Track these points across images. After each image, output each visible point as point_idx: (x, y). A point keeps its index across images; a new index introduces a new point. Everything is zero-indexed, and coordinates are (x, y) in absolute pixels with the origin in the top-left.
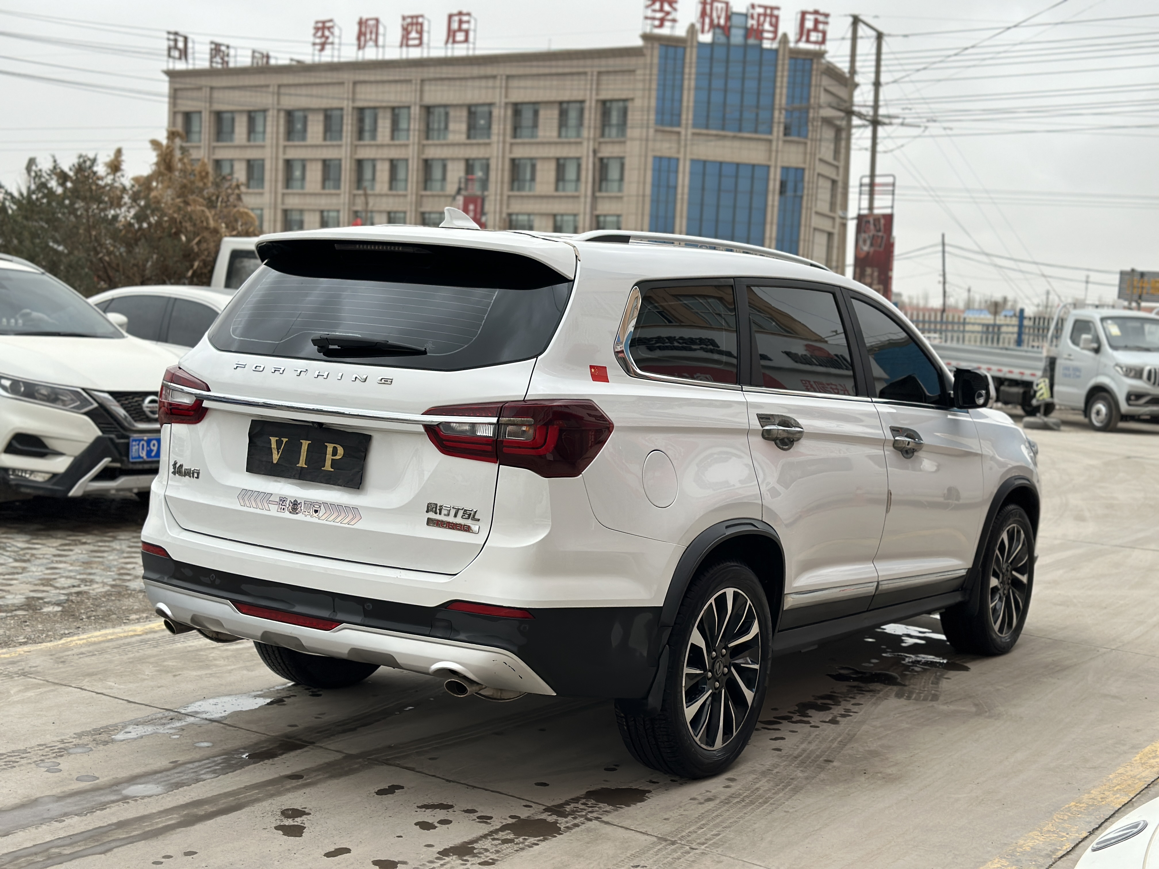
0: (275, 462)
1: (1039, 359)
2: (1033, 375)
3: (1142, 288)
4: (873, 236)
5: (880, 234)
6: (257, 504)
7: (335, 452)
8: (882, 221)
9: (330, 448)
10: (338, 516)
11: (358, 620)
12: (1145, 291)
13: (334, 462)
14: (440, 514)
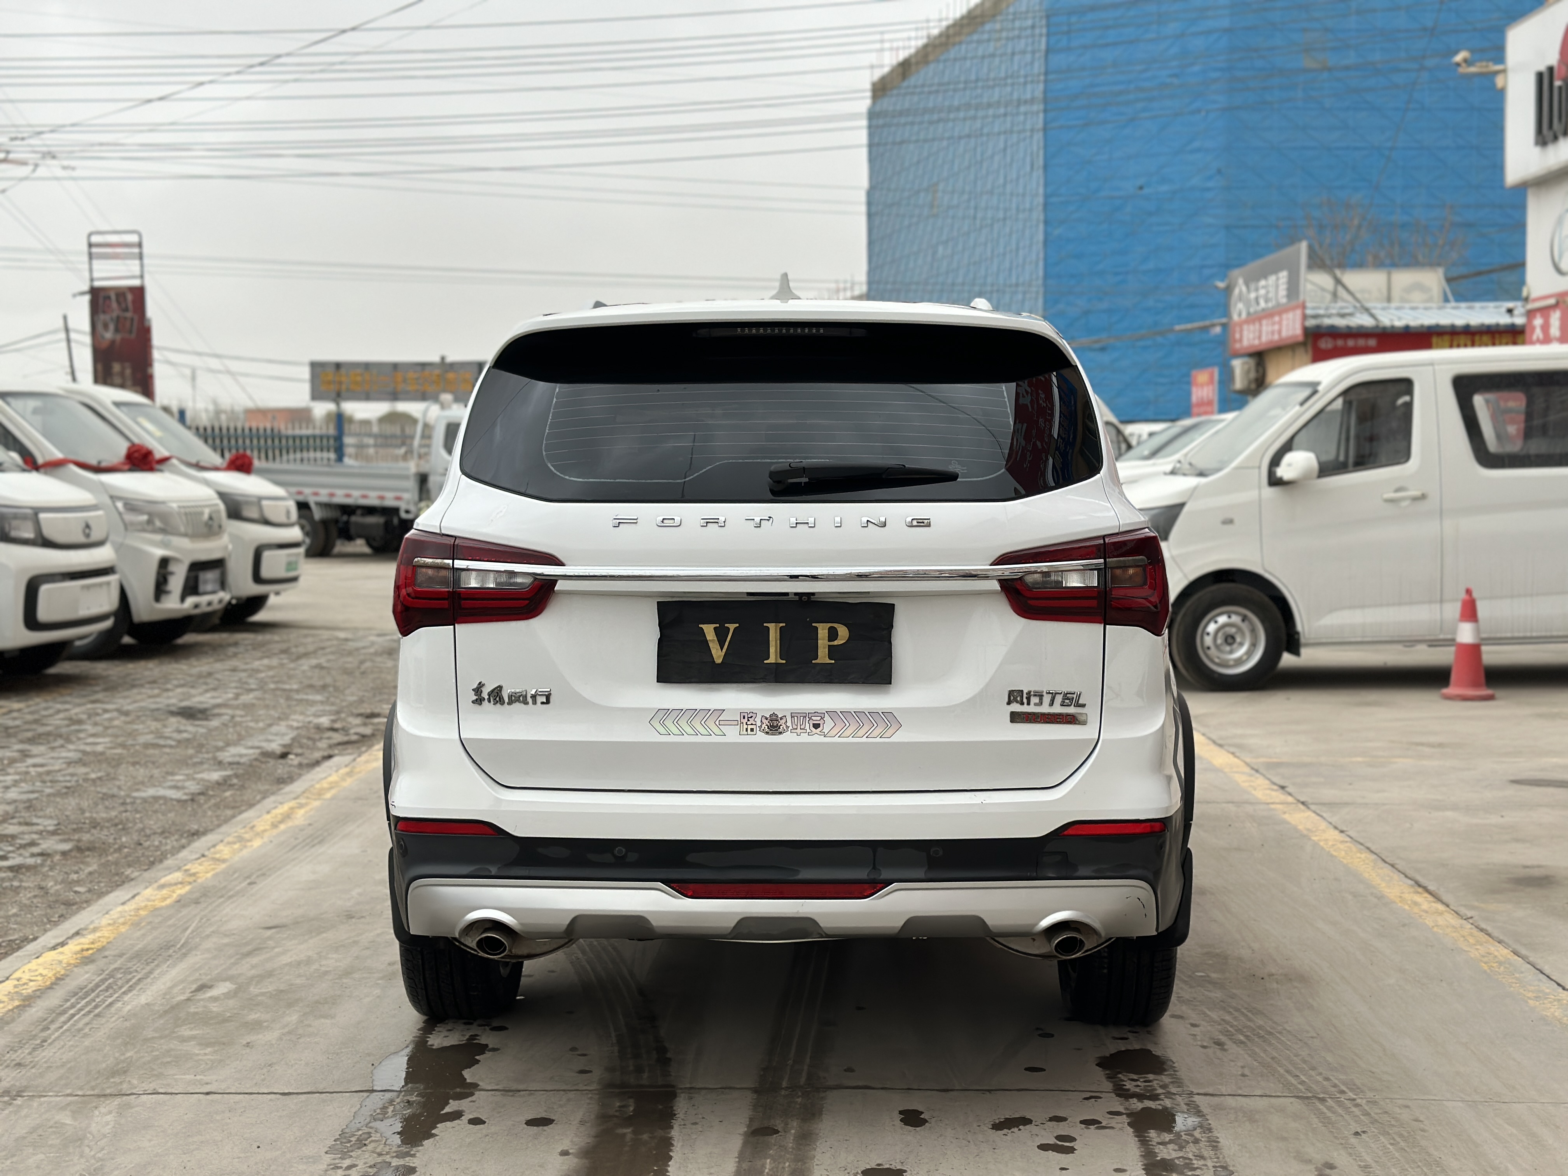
0: (719, 661)
1: (406, 477)
2: (398, 498)
3: (340, 383)
4: (118, 318)
5: (129, 315)
6: (693, 728)
7: (833, 634)
8: (130, 297)
9: (823, 630)
10: (860, 728)
11: (921, 874)
12: (344, 387)
13: (833, 651)
14: (1029, 704)
